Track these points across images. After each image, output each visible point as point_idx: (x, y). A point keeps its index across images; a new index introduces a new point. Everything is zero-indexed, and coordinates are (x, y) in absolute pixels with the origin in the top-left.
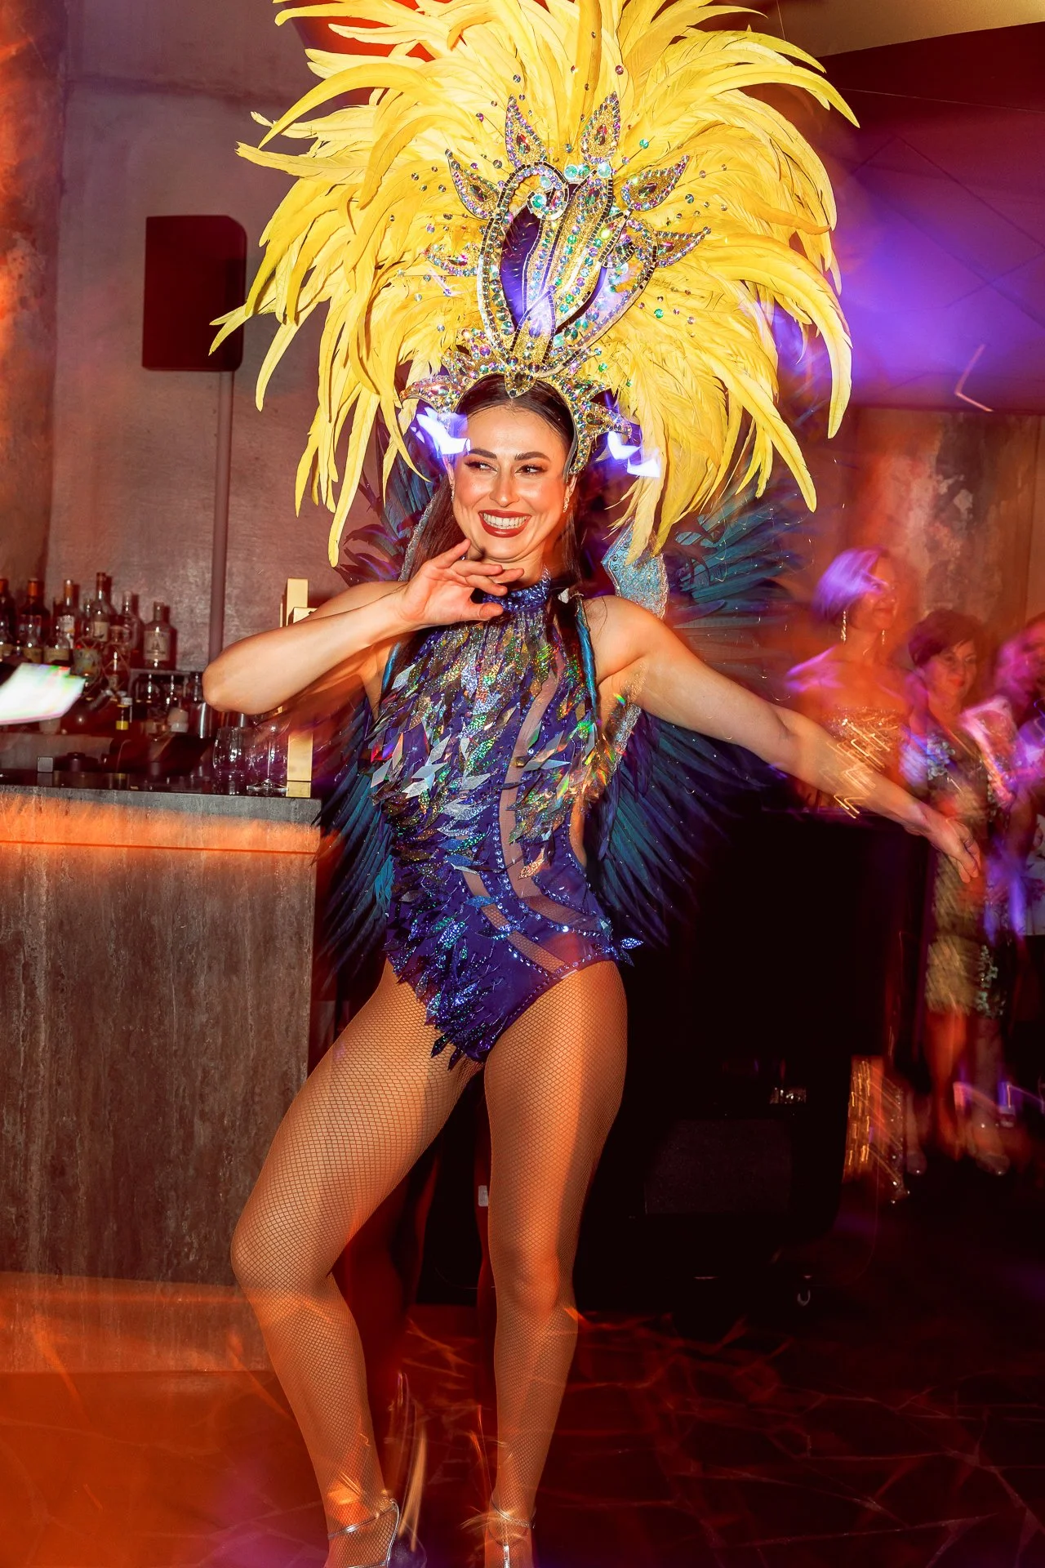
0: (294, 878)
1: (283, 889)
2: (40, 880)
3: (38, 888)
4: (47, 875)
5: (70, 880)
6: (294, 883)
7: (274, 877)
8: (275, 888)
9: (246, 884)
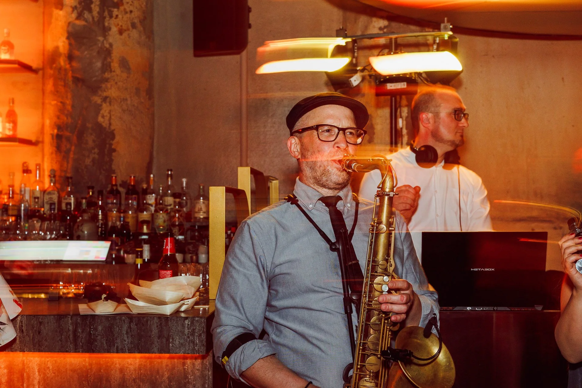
0: (198, 370)
1: (191, 377)
2: (34, 375)
3: (33, 381)
4: (39, 371)
5: (53, 374)
6: (198, 373)
7: (185, 369)
8: (186, 377)
9: (166, 375)
